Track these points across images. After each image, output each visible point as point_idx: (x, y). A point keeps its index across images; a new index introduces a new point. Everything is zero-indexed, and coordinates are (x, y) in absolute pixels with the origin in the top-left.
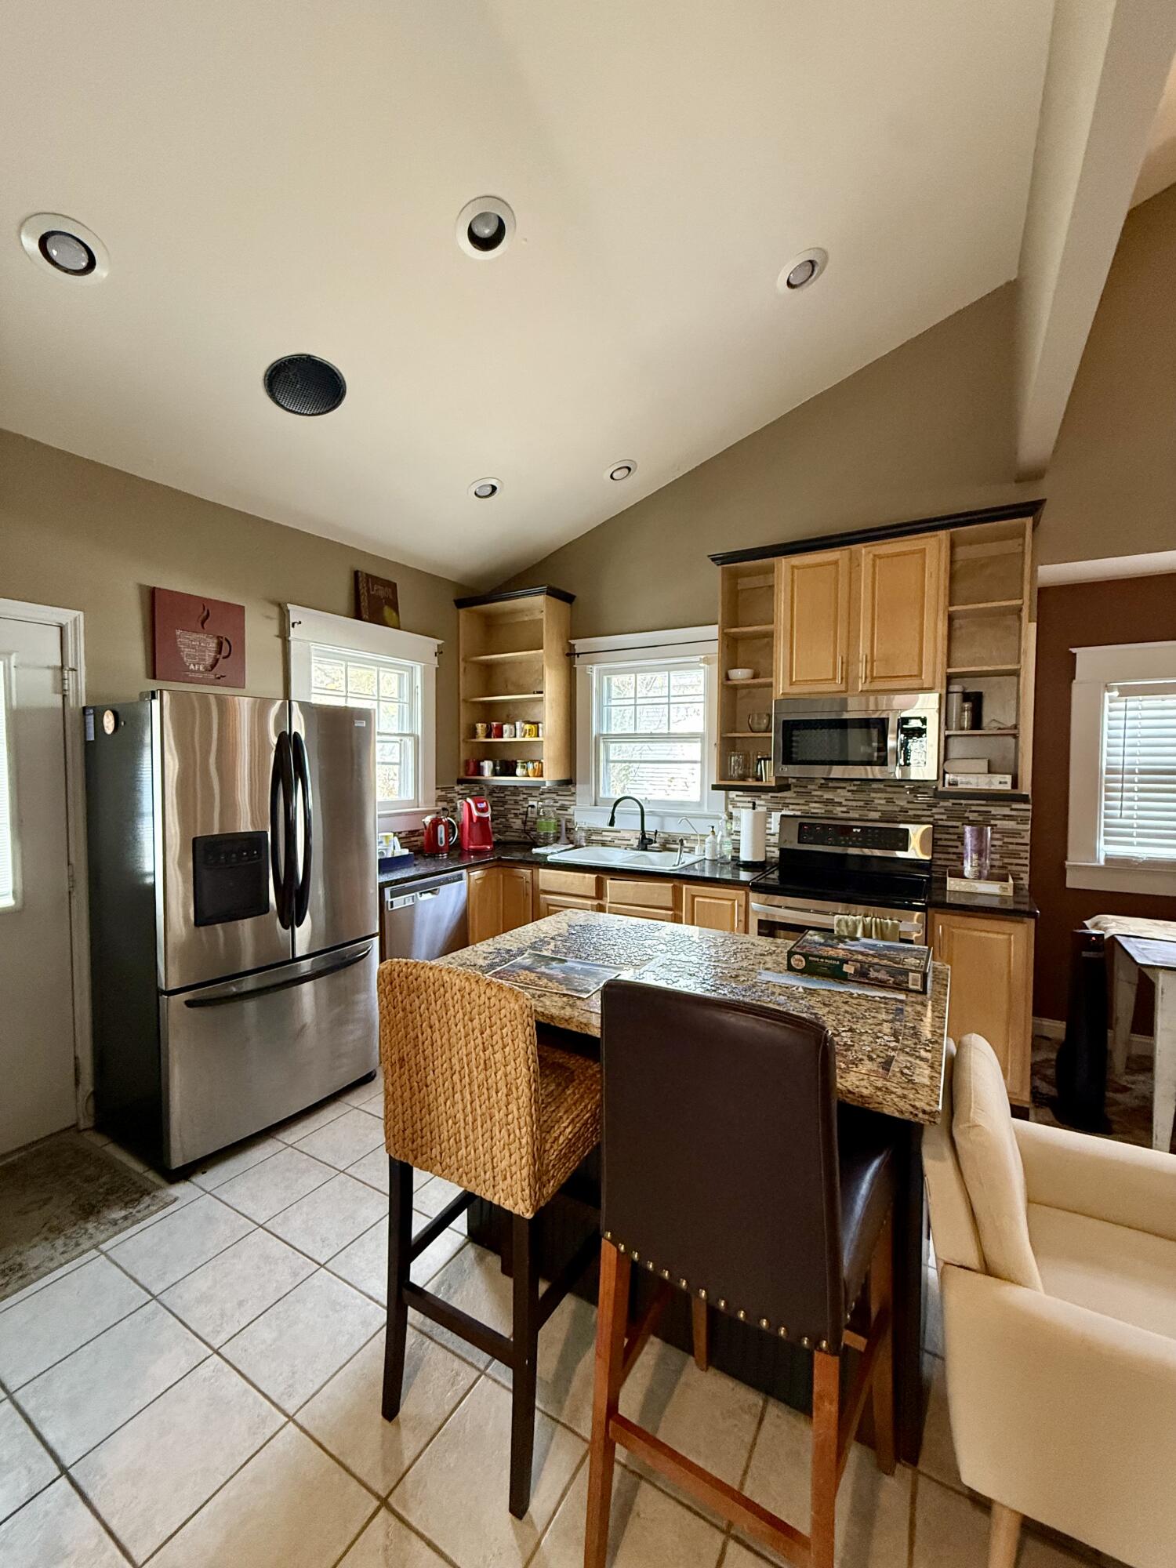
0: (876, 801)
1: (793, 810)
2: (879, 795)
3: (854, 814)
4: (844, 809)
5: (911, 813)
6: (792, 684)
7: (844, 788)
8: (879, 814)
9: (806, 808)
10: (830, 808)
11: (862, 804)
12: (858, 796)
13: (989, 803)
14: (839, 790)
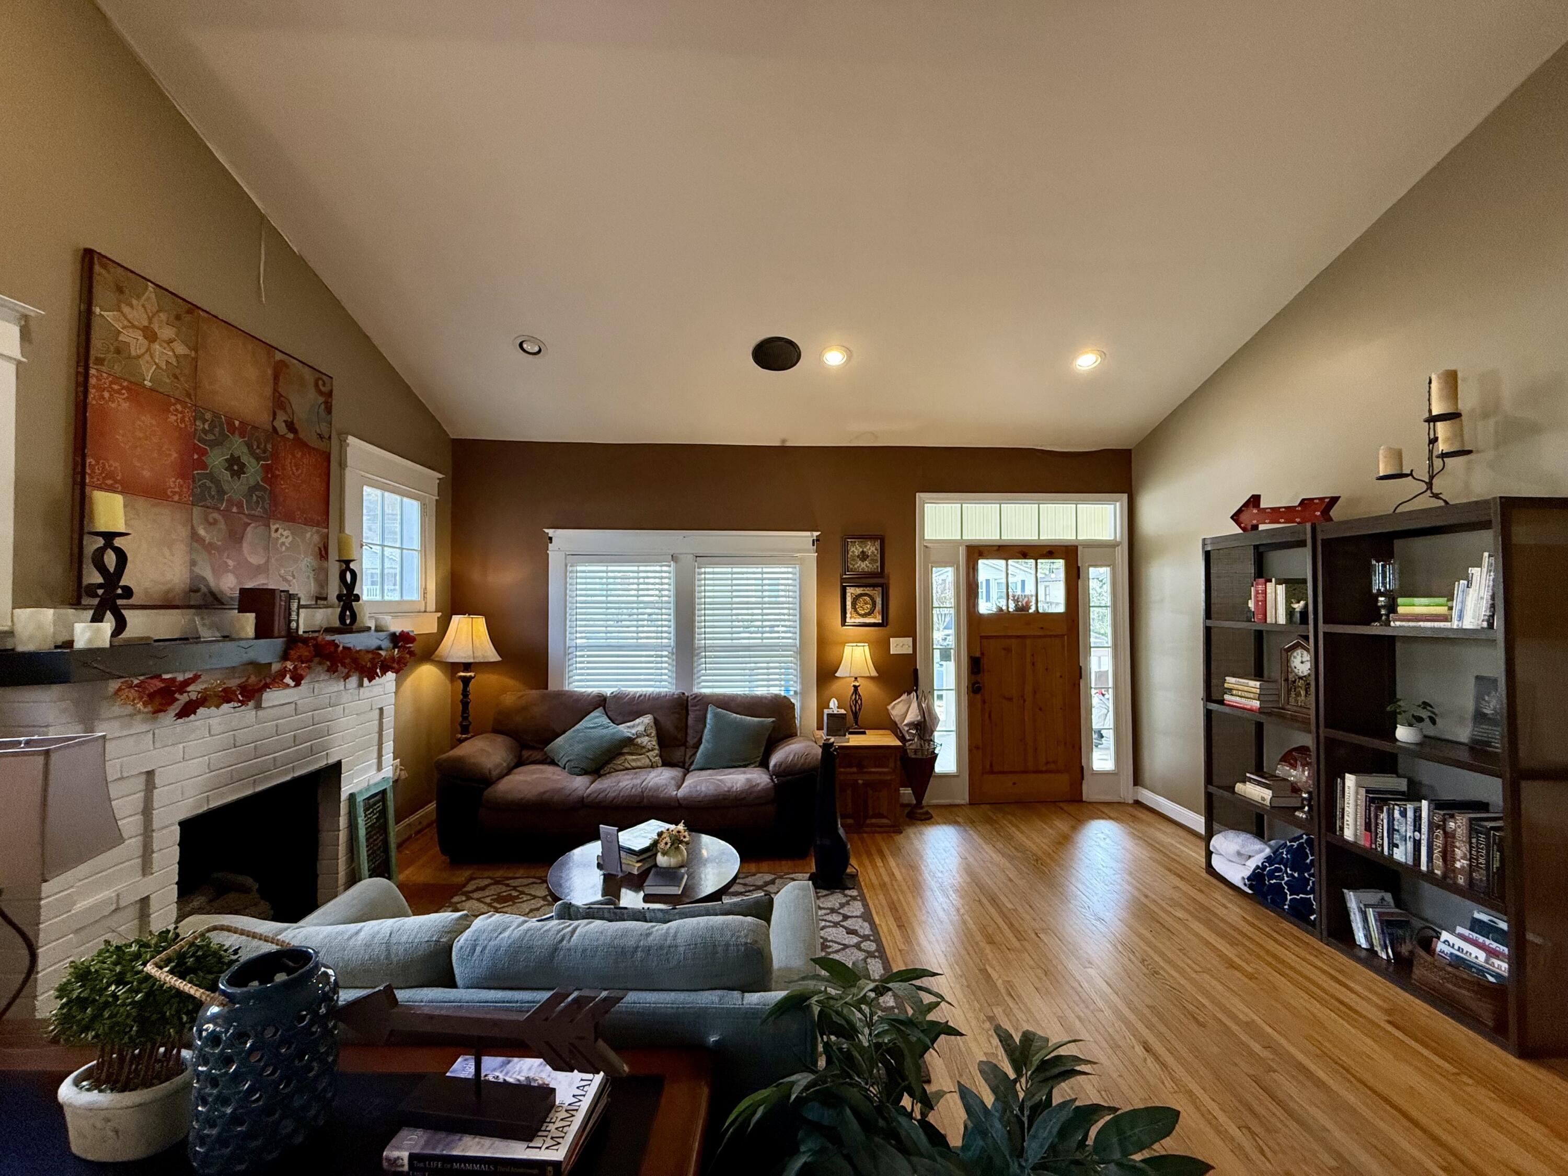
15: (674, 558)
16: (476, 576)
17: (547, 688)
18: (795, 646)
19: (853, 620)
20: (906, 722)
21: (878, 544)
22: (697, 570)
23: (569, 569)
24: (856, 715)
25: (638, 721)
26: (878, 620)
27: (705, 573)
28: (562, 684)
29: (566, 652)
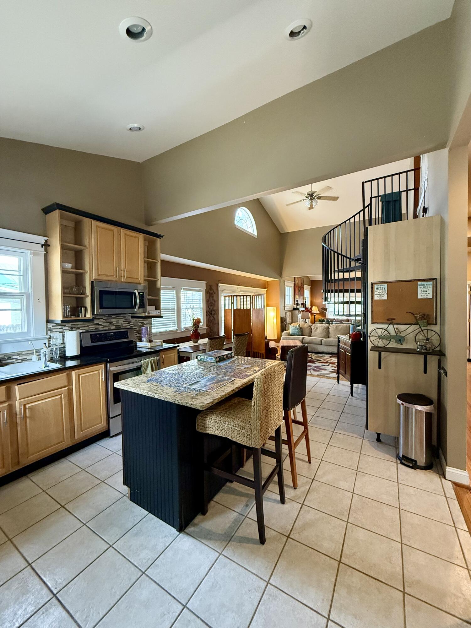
0: (114, 322)
1: (82, 330)
2: (114, 320)
3: (106, 328)
4: (103, 327)
5: (124, 325)
6: (99, 275)
7: (102, 318)
8: (114, 327)
9: (88, 328)
10: (97, 327)
11: (109, 324)
12: (108, 321)
13: (144, 319)
14: (100, 319)
17: (326, 317)
29: (328, 312)
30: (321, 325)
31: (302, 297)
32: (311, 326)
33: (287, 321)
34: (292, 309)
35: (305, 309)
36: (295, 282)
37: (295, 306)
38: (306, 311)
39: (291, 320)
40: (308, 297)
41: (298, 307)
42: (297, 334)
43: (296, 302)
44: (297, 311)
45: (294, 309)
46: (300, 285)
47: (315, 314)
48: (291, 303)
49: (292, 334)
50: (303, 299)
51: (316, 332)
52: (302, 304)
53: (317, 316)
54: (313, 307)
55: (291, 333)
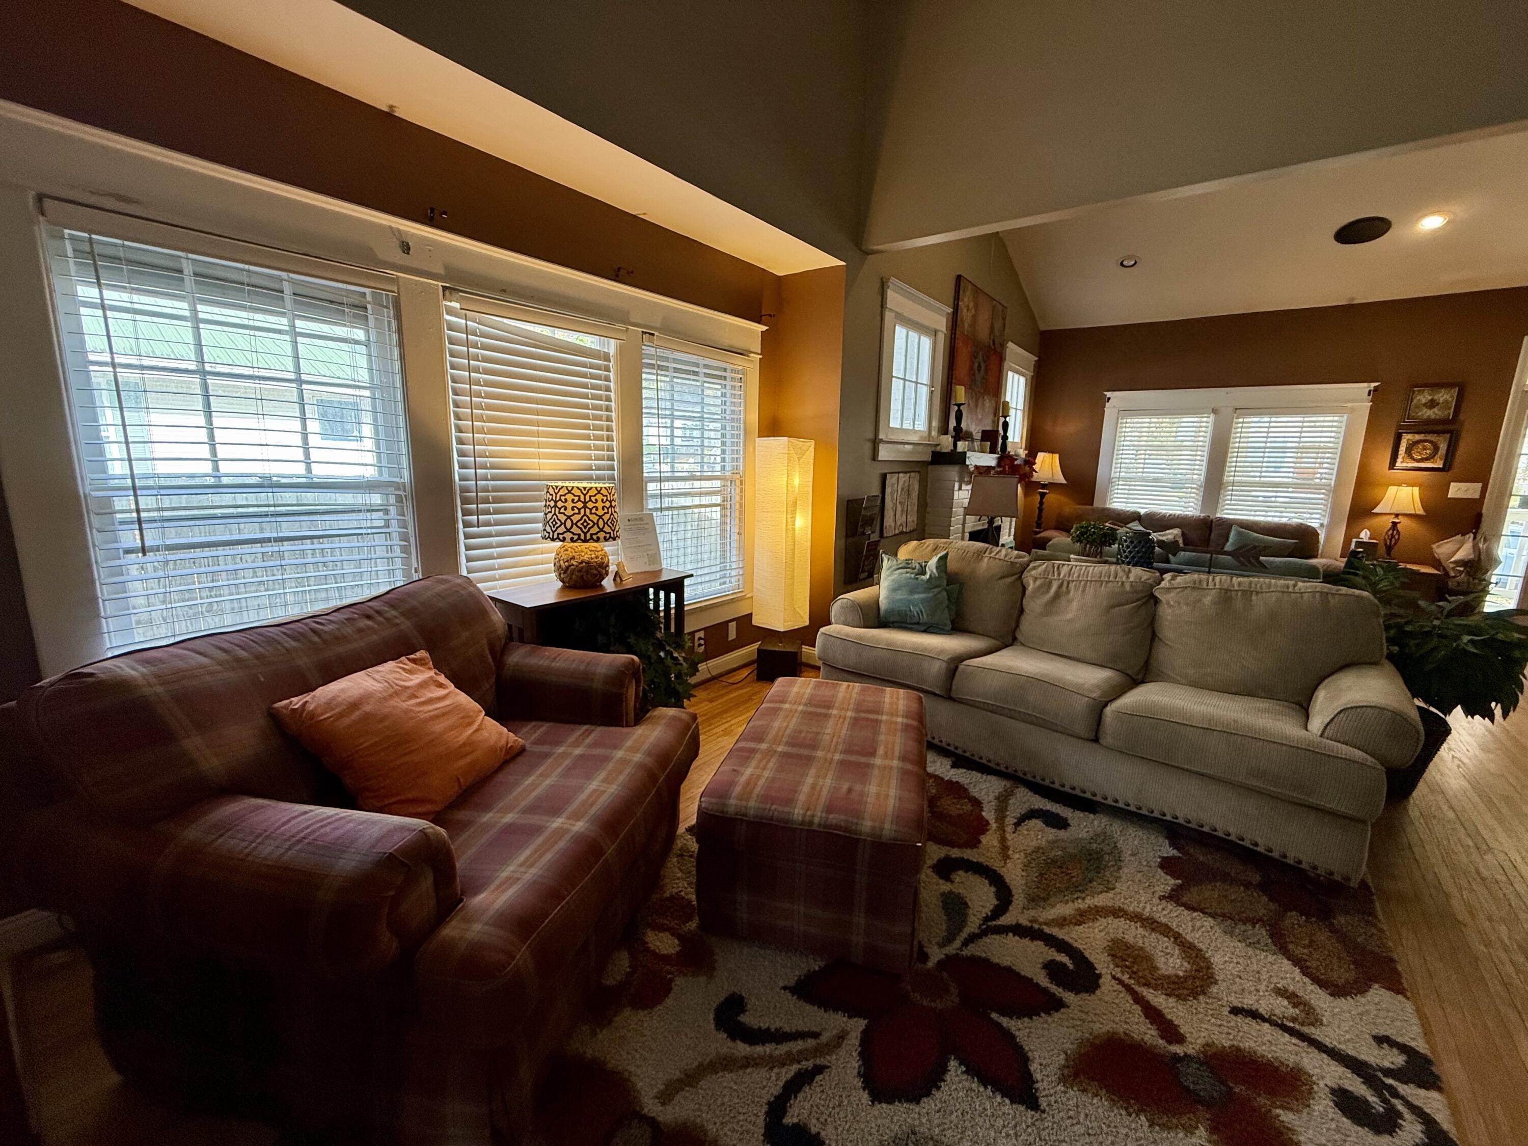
15: (1214, 411)
16: (1048, 426)
17: (1092, 504)
18: (1330, 485)
19: (1404, 465)
20: (1453, 559)
21: (1455, 392)
22: (1235, 420)
23: (1120, 421)
24: (1389, 549)
25: (1168, 532)
26: (1439, 464)
27: (1243, 423)
28: (1105, 503)
29: (1110, 481)
30: (1095, 569)
31: (988, 403)
32: (1024, 568)
33: (889, 521)
34: (928, 458)
35: (1000, 460)
36: (956, 308)
37: (947, 442)
38: (1003, 473)
39: (913, 518)
40: (1020, 406)
41: (961, 446)
42: (925, 618)
43: (952, 423)
44: (953, 472)
45: (940, 458)
46: (983, 334)
47: (1044, 486)
48: (921, 425)
49: (890, 612)
50: (996, 414)
51: (1054, 620)
52: (984, 433)
53: (1052, 498)
54: (1041, 456)
55: (883, 603)
